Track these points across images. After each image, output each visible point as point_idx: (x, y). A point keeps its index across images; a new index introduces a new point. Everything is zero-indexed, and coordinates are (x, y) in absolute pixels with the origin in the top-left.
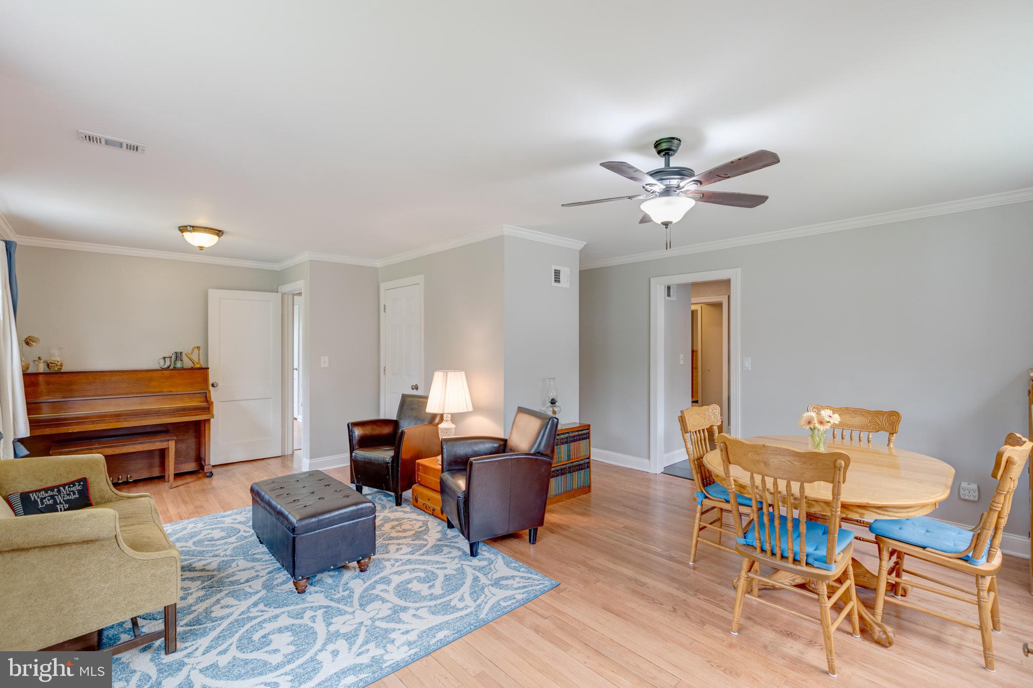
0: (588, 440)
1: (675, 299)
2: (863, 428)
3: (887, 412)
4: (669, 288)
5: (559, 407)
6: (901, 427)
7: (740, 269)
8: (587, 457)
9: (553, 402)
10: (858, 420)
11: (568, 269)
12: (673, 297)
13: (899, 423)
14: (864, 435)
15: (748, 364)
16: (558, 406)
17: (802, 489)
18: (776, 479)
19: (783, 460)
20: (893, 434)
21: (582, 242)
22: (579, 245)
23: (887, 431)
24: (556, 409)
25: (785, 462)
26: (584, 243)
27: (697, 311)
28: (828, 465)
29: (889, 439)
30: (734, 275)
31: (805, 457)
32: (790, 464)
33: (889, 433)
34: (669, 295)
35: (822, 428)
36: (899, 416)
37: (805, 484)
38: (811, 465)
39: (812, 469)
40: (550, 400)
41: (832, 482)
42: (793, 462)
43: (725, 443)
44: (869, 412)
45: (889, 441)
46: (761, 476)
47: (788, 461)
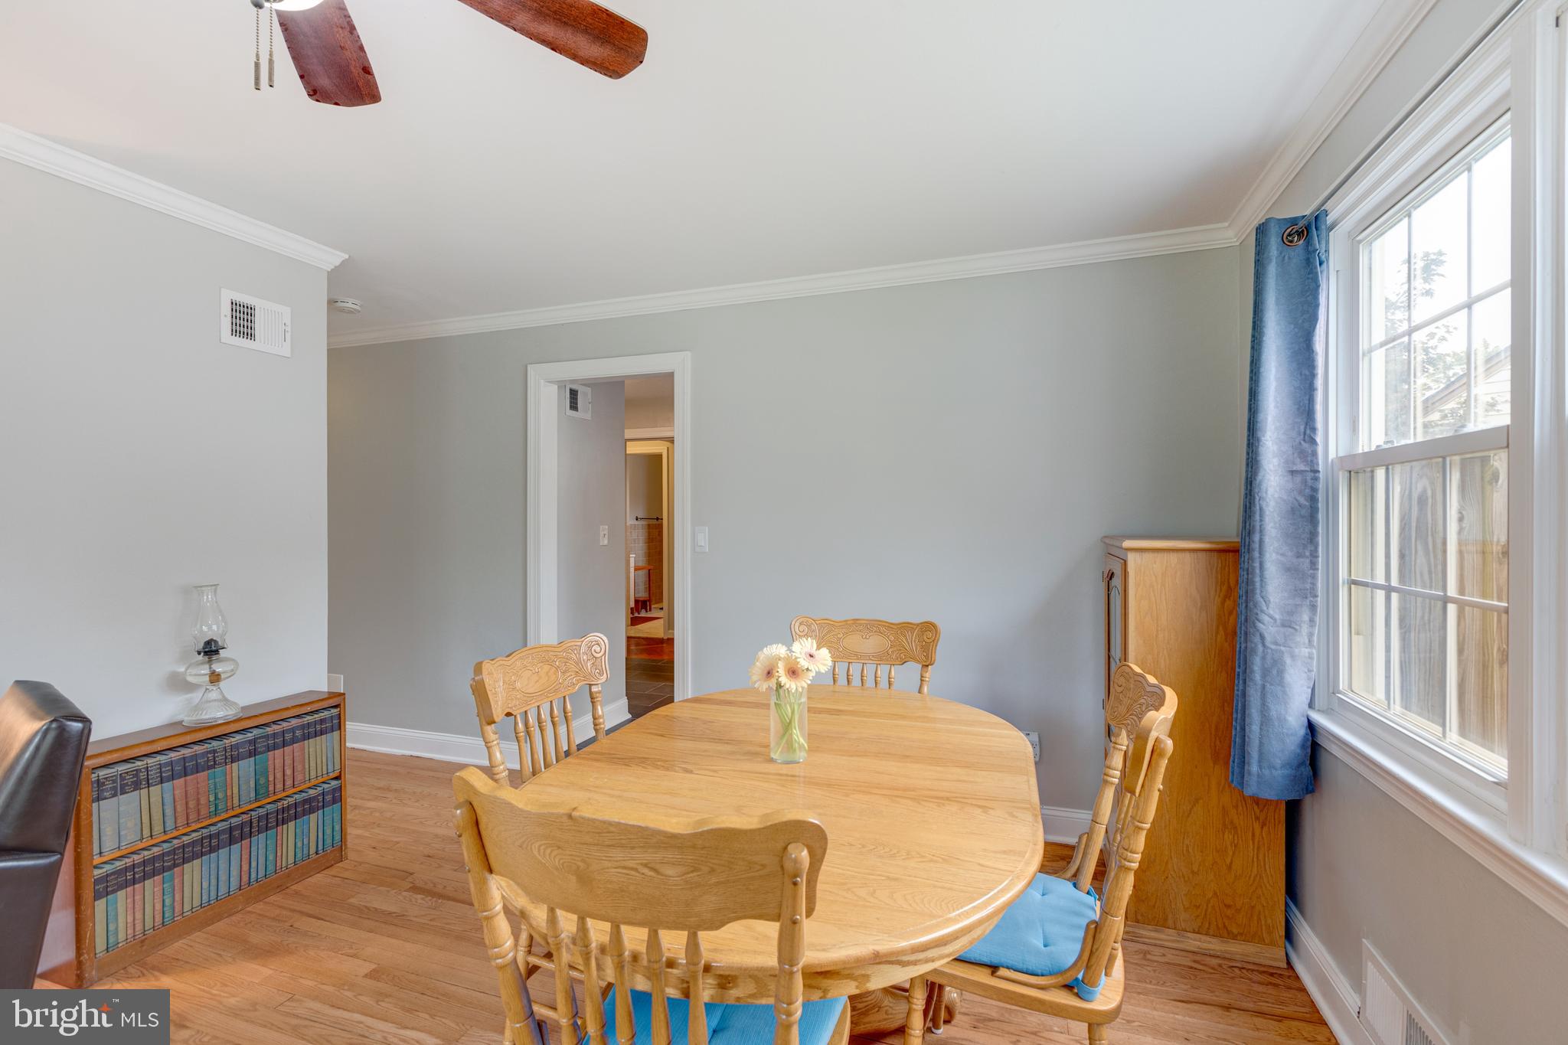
0: (336, 734)
1: (588, 416)
2: (881, 658)
3: (918, 625)
4: (574, 394)
5: (233, 660)
6: (941, 651)
7: (689, 353)
8: (336, 774)
9: (211, 650)
10: (872, 644)
11: (286, 311)
12: (585, 412)
13: (936, 646)
14: (883, 670)
15: (703, 540)
16: (226, 660)
17: (693, 946)
18: (618, 927)
19: (631, 864)
20: (927, 666)
21: (338, 253)
22: (333, 258)
23: (918, 662)
24: (218, 668)
25: (636, 870)
26: (343, 254)
27: (659, 457)
28: (764, 866)
29: (922, 677)
30: (679, 364)
31: (694, 847)
32: (652, 873)
33: (921, 666)
34: (574, 406)
35: (794, 687)
36: (936, 631)
37: (702, 934)
38: (712, 871)
39: (718, 884)
40: (201, 646)
41: (777, 918)
42: (657, 867)
43: (471, 804)
44: (890, 626)
45: (921, 680)
46: (575, 917)
47: (646, 865)
